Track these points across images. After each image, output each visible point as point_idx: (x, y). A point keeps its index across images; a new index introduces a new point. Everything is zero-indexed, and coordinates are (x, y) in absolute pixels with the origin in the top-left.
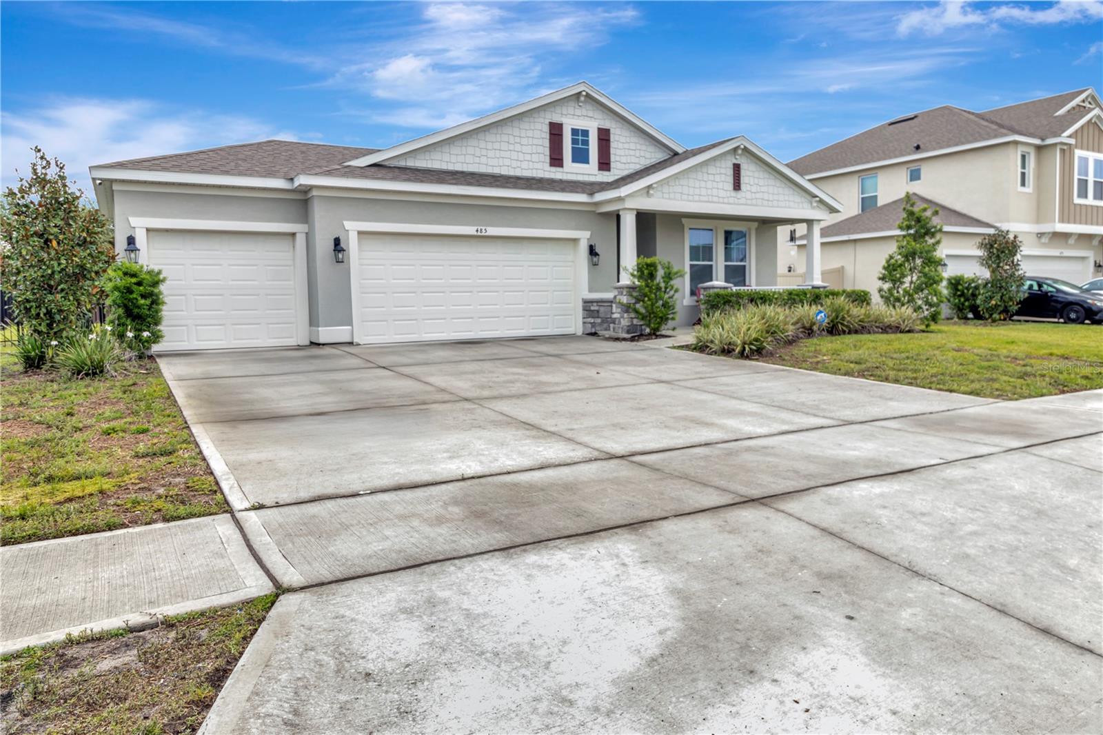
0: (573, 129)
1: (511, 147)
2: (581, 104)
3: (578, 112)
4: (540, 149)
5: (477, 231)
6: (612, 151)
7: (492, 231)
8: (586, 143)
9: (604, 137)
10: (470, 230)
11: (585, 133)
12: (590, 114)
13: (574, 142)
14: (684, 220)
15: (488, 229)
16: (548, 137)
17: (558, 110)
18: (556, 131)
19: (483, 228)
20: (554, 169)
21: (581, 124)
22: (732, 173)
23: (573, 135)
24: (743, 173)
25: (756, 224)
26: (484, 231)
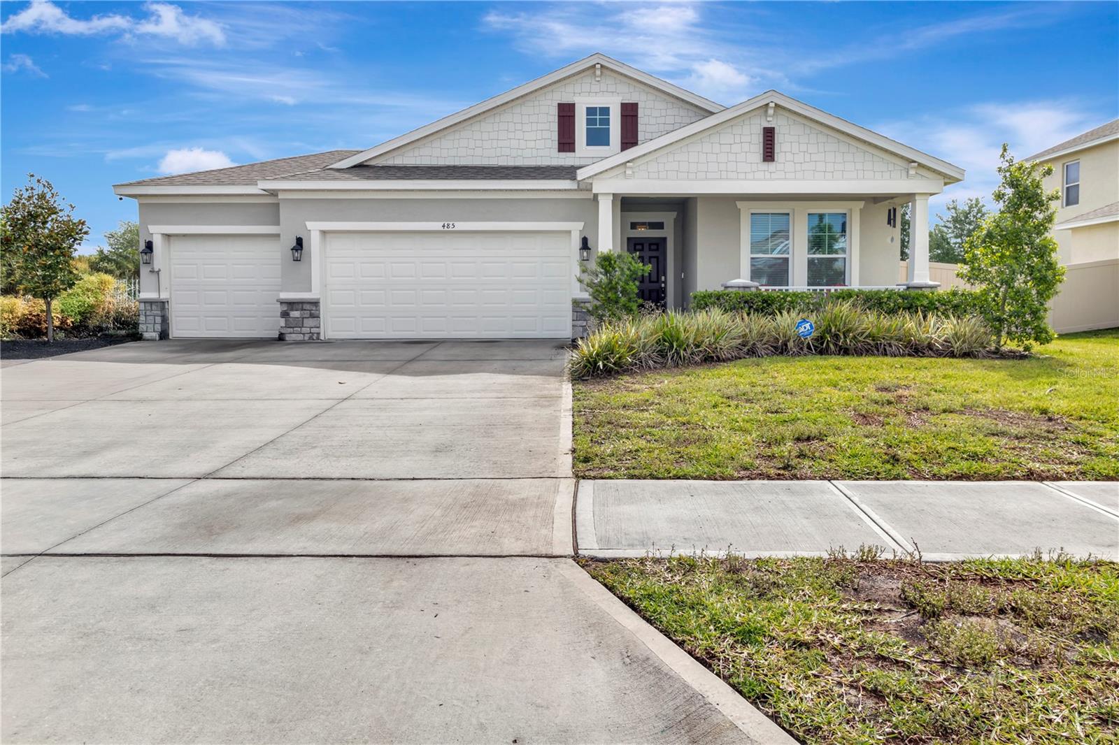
0: (588, 109)
1: (511, 135)
2: (597, 79)
3: (595, 88)
4: (547, 135)
5: (444, 226)
6: (640, 128)
7: (461, 226)
8: (607, 122)
9: (630, 113)
10: (437, 226)
11: (605, 111)
12: (611, 88)
13: (589, 122)
14: (739, 204)
15: (456, 224)
16: (557, 121)
17: (570, 89)
18: (566, 113)
19: (451, 223)
20: (563, 155)
21: (598, 102)
22: (761, 140)
23: (588, 114)
24: (778, 139)
25: (861, 204)
26: (451, 226)
